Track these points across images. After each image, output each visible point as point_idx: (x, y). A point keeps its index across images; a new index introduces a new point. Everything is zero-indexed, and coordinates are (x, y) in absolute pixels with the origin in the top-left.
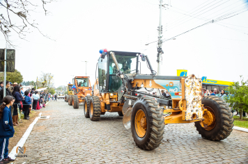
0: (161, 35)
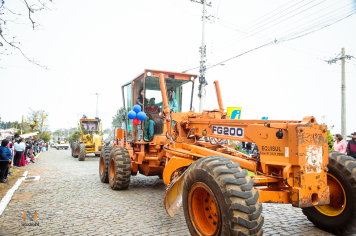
0: (204, 59)
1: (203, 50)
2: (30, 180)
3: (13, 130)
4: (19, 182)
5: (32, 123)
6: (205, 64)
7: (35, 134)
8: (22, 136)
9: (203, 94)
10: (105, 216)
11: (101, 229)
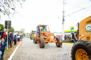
0: (64, 14)
1: (64, 12)
2: (21, 45)
3: (17, 33)
4: (19, 45)
5: (22, 31)
6: (64, 16)
7: (22, 34)
8: (19, 34)
9: (64, 23)
10: (39, 54)
11: (38, 57)
